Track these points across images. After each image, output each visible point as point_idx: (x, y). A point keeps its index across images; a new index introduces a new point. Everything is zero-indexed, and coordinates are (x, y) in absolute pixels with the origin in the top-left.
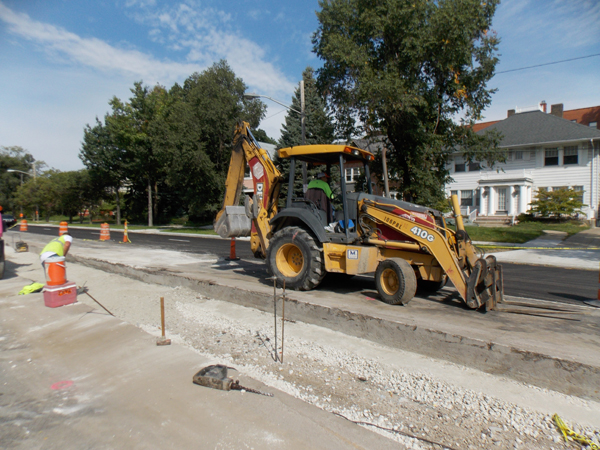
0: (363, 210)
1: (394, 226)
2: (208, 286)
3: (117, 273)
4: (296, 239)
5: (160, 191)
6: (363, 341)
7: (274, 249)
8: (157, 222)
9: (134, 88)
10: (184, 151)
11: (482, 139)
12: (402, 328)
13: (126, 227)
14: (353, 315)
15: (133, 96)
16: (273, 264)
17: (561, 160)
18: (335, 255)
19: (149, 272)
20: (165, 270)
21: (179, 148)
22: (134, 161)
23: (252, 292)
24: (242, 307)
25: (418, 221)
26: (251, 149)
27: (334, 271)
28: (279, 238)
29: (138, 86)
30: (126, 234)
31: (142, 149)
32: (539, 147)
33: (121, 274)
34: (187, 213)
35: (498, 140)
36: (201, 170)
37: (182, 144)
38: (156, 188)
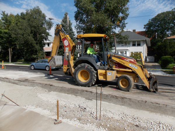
0: (110, 58)
1: (122, 63)
2: (50, 86)
3: (5, 81)
4: (87, 68)
5: (13, 50)
6: (123, 107)
7: (77, 72)
8: (13, 61)
9: (2, 13)
10: (24, 36)
11: (124, 37)
12: (140, 102)
13: (3, 63)
14: (118, 97)
15: (2, 16)
16: (77, 77)
17: (136, 45)
18: (102, 74)
19: (21, 81)
20: (27, 80)
21: (23, 35)
22: (3, 40)
23: (71, 89)
24: (66, 94)
25: (131, 62)
26: (63, 35)
27: (102, 80)
28: (79, 68)
29: (4, 13)
30: (3, 66)
31: (6, 35)
32: (131, 41)
33: (7, 82)
34: (24, 58)
35: (128, 38)
36: (31, 43)
37: (24, 34)
38: (11, 49)
